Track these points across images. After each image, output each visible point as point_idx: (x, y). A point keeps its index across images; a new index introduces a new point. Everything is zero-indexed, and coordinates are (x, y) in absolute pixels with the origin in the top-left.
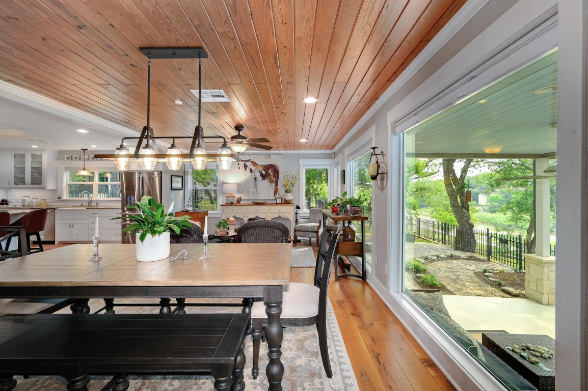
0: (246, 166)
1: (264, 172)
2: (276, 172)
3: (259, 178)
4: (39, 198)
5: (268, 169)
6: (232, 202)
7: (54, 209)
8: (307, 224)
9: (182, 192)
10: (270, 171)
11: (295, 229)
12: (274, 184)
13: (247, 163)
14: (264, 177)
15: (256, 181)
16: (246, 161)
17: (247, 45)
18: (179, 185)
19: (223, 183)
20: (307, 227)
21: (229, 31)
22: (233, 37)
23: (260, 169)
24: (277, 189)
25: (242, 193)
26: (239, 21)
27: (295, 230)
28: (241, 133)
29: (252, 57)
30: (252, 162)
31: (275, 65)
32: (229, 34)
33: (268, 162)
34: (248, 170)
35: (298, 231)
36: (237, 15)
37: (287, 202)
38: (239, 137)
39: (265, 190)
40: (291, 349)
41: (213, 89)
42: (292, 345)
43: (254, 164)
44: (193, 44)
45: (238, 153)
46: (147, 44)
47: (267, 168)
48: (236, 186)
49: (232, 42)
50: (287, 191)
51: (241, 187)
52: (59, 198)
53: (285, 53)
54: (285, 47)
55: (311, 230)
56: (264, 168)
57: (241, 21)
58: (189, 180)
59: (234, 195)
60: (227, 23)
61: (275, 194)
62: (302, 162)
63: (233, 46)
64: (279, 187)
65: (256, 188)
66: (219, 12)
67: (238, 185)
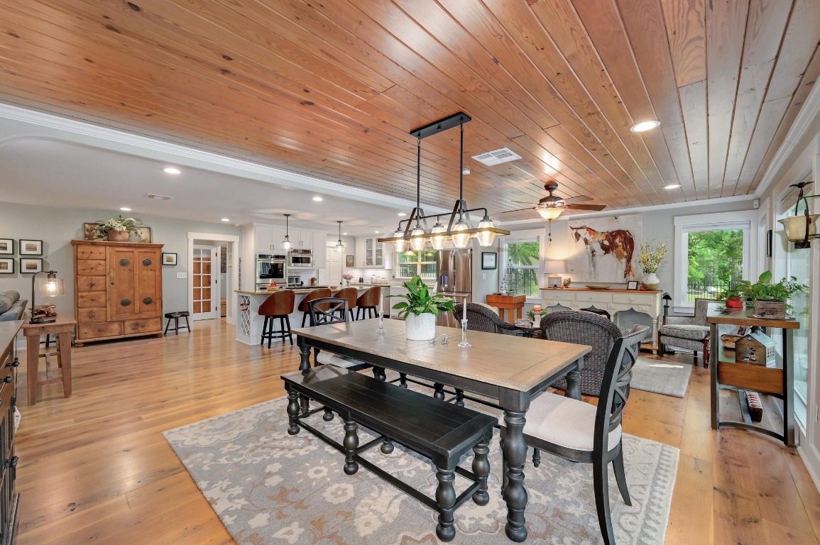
0: (578, 236)
1: (606, 243)
2: (629, 241)
3: (599, 251)
4: (381, 277)
5: (615, 237)
6: (555, 286)
7: (389, 287)
8: (683, 326)
9: (496, 271)
10: (617, 241)
11: (659, 332)
12: (624, 260)
13: (579, 231)
14: (606, 250)
15: (593, 255)
16: (578, 229)
17: (508, 91)
18: (492, 264)
19: (546, 260)
20: (683, 330)
21: (480, 86)
22: (487, 90)
23: (601, 239)
24: (630, 267)
25: (572, 273)
26: (486, 72)
27: (660, 334)
28: (555, 193)
29: (520, 101)
30: (589, 229)
31: (557, 99)
32: (481, 89)
33: (614, 227)
34: (581, 240)
35: (664, 335)
36: (479, 67)
37: (646, 289)
38: (551, 198)
39: (610, 269)
40: (569, 490)
41: (495, 149)
42: (574, 487)
43: (591, 231)
44: (452, 112)
45: (550, 220)
46: (415, 126)
47: (612, 236)
48: (563, 264)
49: (489, 95)
50: (647, 271)
51: (569, 265)
52: (394, 277)
53: (562, 80)
54: (558, 74)
55: (691, 336)
56: (606, 236)
57: (488, 71)
58: (505, 256)
59: (560, 275)
60: (474, 79)
61: (625, 275)
62: (679, 222)
63: (492, 98)
64: (633, 263)
65: (594, 265)
66: (461, 73)
67: (566, 262)
